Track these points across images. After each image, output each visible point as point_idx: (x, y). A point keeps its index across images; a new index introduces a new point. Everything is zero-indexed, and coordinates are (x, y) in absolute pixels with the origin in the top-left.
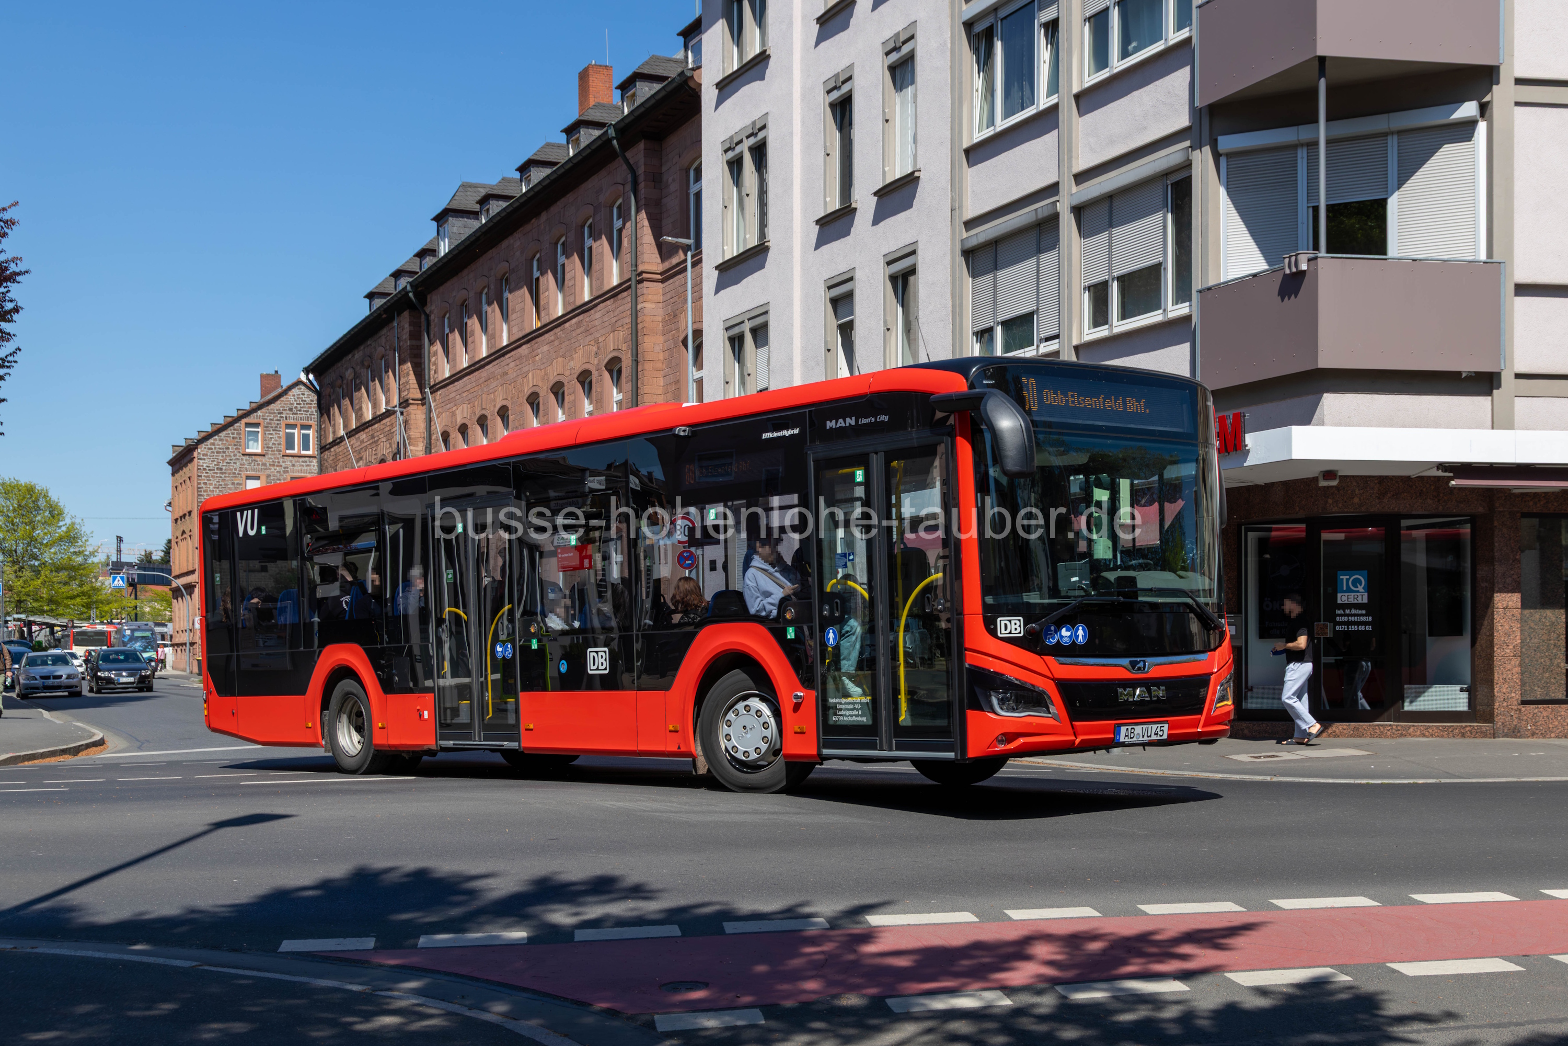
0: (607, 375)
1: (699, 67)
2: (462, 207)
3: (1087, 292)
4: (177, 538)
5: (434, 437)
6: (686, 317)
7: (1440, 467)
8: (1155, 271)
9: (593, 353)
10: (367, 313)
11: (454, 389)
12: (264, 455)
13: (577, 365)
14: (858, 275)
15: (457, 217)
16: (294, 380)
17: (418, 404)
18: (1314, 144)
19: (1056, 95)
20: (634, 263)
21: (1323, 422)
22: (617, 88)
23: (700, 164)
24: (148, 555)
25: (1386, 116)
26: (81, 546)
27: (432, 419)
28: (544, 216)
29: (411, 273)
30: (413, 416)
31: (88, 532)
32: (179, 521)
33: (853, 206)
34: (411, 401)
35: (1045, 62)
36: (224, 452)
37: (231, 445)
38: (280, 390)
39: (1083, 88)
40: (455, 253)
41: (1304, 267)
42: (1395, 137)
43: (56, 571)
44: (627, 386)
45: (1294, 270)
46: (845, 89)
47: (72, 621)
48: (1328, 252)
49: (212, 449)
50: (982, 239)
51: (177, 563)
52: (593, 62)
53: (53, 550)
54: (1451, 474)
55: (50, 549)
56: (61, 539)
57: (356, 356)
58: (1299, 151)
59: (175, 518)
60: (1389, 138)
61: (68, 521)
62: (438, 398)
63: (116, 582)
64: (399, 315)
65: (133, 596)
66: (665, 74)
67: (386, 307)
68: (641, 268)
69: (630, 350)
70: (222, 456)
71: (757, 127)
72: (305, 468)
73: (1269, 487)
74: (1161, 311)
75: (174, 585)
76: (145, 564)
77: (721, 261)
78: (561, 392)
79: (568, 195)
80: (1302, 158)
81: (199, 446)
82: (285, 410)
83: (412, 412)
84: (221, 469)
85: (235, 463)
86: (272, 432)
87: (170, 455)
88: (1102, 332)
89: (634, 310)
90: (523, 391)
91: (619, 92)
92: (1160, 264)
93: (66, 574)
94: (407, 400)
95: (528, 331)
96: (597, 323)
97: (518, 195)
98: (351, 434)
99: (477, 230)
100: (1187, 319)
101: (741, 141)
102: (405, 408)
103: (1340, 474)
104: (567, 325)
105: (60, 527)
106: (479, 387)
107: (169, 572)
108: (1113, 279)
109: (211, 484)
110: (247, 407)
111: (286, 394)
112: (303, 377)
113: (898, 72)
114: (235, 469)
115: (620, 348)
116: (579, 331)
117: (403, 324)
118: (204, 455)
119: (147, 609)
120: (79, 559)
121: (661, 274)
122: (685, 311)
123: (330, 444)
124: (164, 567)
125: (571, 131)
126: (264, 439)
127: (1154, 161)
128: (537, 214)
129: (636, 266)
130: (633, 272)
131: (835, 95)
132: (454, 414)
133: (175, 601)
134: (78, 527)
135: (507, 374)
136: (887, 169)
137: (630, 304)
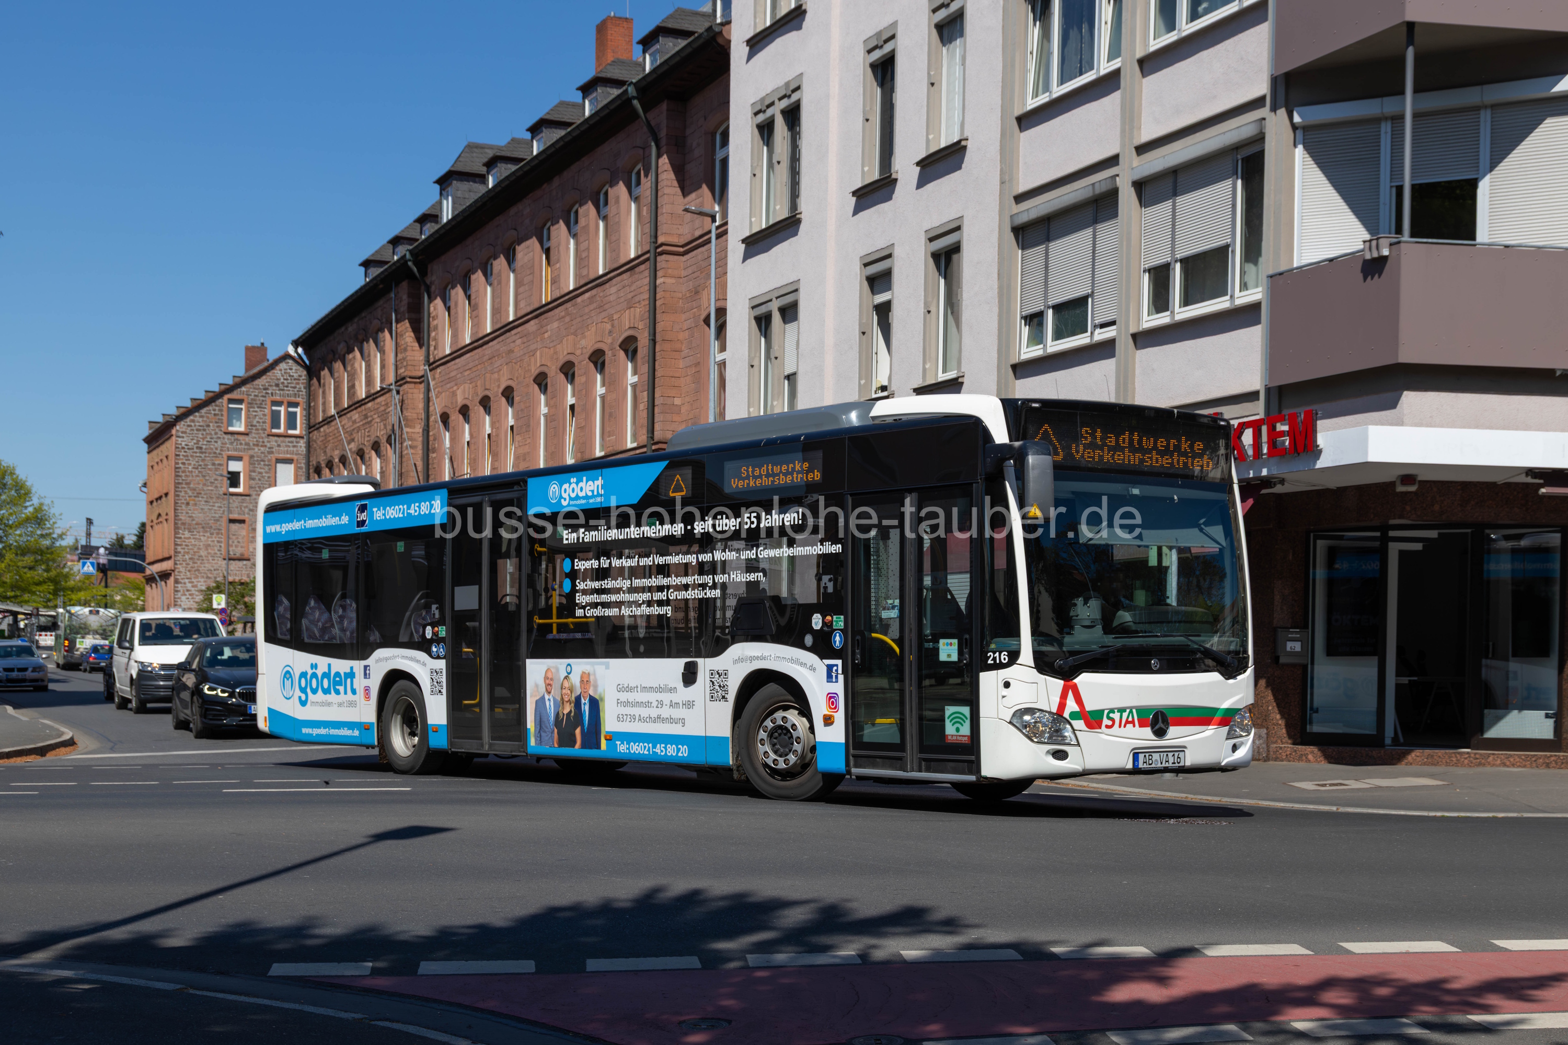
0: (622, 353)
1: (729, 22)
2: (467, 169)
3: (1147, 274)
4: (152, 521)
5: (432, 419)
6: (709, 295)
7: (1530, 473)
8: (1222, 252)
9: (607, 332)
10: (362, 283)
11: (455, 367)
12: (247, 434)
13: (588, 343)
14: (897, 252)
15: (462, 180)
16: (280, 353)
17: (415, 383)
18: (1402, 117)
19: (1119, 59)
20: (653, 233)
21: (1403, 422)
22: (639, 43)
23: (728, 127)
24: (120, 539)
25: (1478, 88)
26: (49, 528)
27: (431, 399)
28: (556, 182)
29: (411, 240)
30: (410, 396)
31: (57, 515)
32: (155, 503)
33: (894, 176)
34: (409, 380)
35: (1106, 23)
36: (204, 430)
37: (212, 422)
38: (266, 364)
39: (1147, 52)
40: (459, 219)
41: (1386, 252)
42: (1489, 112)
43: (23, 554)
44: (645, 369)
45: (1375, 255)
46: (888, 48)
47: (37, 609)
48: (1413, 235)
49: (191, 426)
50: (1034, 215)
51: (151, 548)
52: (612, 14)
53: (18, 532)
54: (1541, 481)
55: (16, 530)
56: (28, 520)
57: (350, 329)
58: (1383, 125)
59: (151, 499)
60: (1482, 112)
61: (35, 501)
62: (437, 376)
63: (86, 568)
64: (397, 285)
65: (103, 584)
66: (691, 28)
67: (382, 276)
68: (661, 239)
69: (647, 330)
70: (203, 434)
71: (792, 87)
72: (292, 449)
73: (1342, 491)
74: (1228, 297)
75: (148, 572)
76: (116, 549)
77: (747, 234)
78: (571, 372)
79: (583, 159)
80: (1386, 133)
81: (179, 423)
82: (271, 386)
83: (410, 391)
84: (201, 448)
85: (216, 442)
86: (256, 409)
87: (146, 432)
88: (1163, 319)
89: (652, 285)
90: (530, 370)
91: (640, 47)
92: (1226, 247)
93: (32, 558)
94: (404, 378)
95: (536, 305)
96: (612, 298)
97: (529, 158)
98: (342, 413)
99: (484, 194)
100: (1254, 308)
101: (772, 104)
102: (400, 386)
103: (1420, 478)
104: (579, 300)
105: (26, 507)
106: (482, 365)
107: (143, 558)
108: (1176, 261)
109: (190, 464)
110: (230, 382)
111: (273, 369)
112: (291, 350)
113: (945, 32)
114: (216, 449)
115: (636, 326)
116: (592, 307)
117: (401, 294)
118: (182, 432)
119: (118, 598)
120: (47, 542)
121: (682, 246)
122: (706, 287)
123: (319, 423)
124: (137, 552)
125: (587, 89)
126: (247, 417)
127: (1224, 133)
128: (548, 179)
129: (656, 237)
130: (653, 244)
131: (877, 54)
132: (454, 394)
133: (148, 588)
134: (45, 508)
135: (511, 351)
136: (931, 137)
137: (648, 279)
